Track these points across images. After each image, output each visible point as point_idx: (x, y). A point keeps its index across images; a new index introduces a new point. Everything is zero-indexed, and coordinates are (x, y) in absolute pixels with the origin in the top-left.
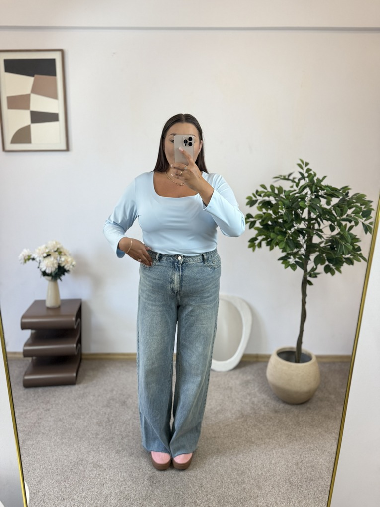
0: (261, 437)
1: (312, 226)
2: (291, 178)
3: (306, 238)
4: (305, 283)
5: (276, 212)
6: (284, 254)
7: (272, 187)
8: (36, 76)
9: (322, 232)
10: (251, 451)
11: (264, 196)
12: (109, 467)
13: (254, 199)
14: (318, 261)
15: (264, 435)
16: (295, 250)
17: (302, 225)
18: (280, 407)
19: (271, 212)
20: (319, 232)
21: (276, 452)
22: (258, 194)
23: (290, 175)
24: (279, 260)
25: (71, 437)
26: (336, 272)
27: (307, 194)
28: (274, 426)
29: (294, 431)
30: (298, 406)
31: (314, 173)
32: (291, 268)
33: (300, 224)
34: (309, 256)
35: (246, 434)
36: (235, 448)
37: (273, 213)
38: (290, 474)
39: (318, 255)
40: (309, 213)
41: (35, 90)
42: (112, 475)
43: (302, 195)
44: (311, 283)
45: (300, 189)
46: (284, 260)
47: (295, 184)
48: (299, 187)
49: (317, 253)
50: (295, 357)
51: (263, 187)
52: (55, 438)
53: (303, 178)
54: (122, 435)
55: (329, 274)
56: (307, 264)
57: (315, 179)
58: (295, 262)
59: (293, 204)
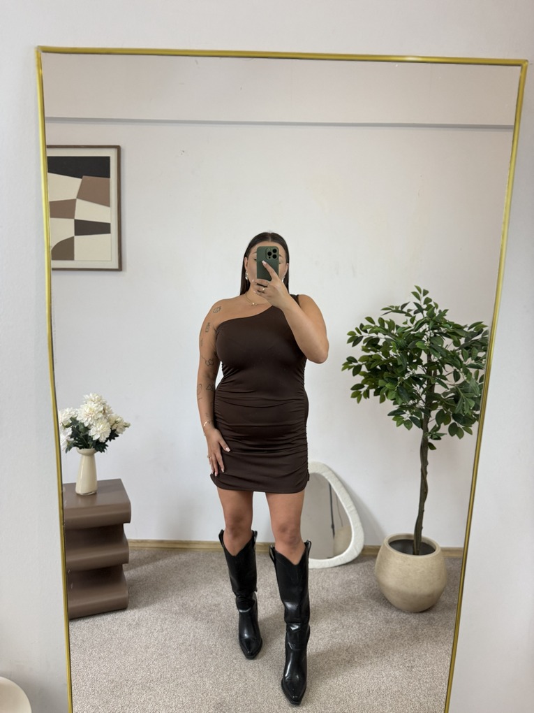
0: (366, 654)
1: (433, 371)
2: (405, 310)
3: (425, 386)
4: (426, 446)
5: (386, 354)
6: (395, 408)
7: (381, 321)
8: (84, 177)
9: (446, 379)
10: (353, 674)
11: (370, 333)
12: (162, 689)
13: (358, 335)
14: (441, 418)
15: (371, 652)
16: (411, 402)
17: (420, 371)
18: (393, 615)
19: (380, 353)
20: (442, 380)
21: (386, 675)
22: (363, 329)
23: (404, 306)
24: (389, 415)
25: (112, 650)
26: (465, 432)
27: (425, 331)
28: (384, 640)
29: (411, 647)
30: (417, 615)
31: (435, 304)
32: (405, 425)
33: (416, 369)
34: (430, 411)
35: (347, 650)
36: (331, 669)
37: (383, 354)
38: (406, 704)
39: (441, 411)
40: (429, 356)
41: (83, 195)
42: (167, 700)
43: (419, 333)
44: (433, 447)
45: (416, 325)
46: (396, 415)
47: (409, 318)
48: (415, 322)
49: (440, 408)
50: (413, 548)
51: (370, 319)
52: (91, 650)
53: (420, 310)
54: (180, 649)
55: (456, 435)
56: (428, 422)
57: (436, 312)
58: (410, 417)
59: (409, 344)
